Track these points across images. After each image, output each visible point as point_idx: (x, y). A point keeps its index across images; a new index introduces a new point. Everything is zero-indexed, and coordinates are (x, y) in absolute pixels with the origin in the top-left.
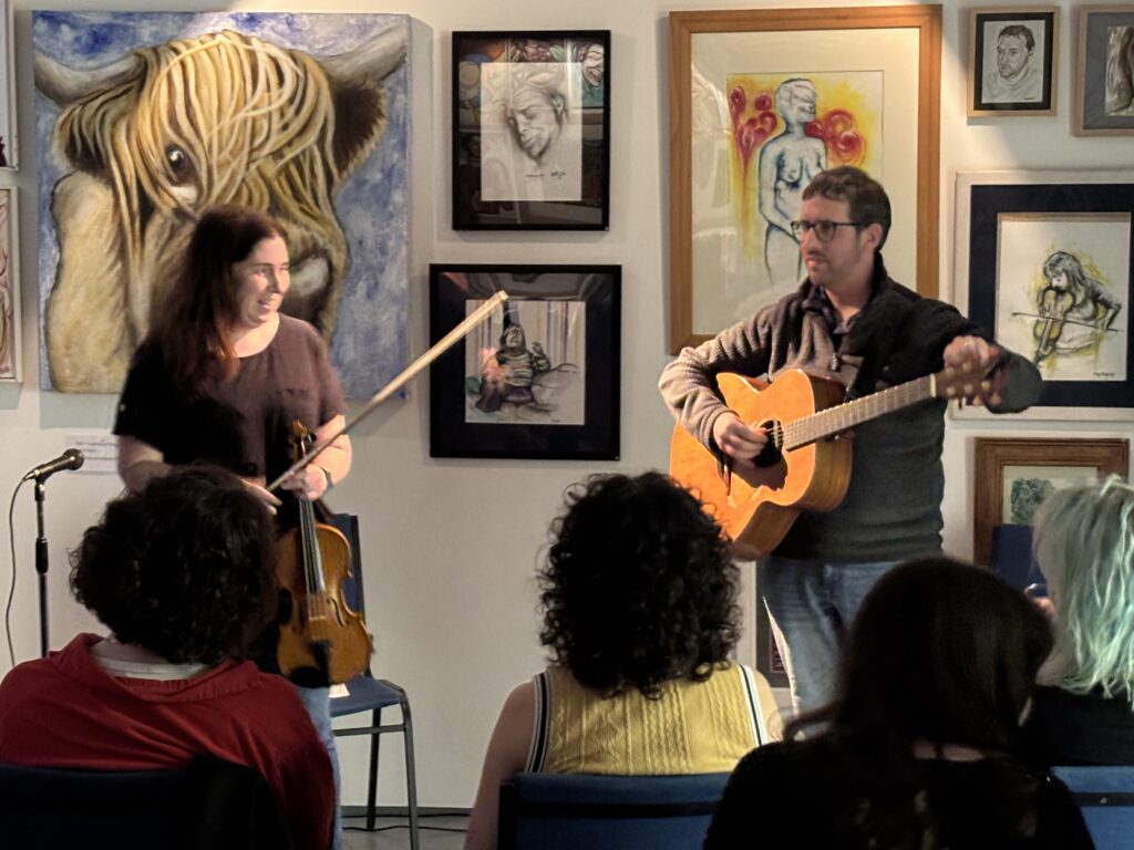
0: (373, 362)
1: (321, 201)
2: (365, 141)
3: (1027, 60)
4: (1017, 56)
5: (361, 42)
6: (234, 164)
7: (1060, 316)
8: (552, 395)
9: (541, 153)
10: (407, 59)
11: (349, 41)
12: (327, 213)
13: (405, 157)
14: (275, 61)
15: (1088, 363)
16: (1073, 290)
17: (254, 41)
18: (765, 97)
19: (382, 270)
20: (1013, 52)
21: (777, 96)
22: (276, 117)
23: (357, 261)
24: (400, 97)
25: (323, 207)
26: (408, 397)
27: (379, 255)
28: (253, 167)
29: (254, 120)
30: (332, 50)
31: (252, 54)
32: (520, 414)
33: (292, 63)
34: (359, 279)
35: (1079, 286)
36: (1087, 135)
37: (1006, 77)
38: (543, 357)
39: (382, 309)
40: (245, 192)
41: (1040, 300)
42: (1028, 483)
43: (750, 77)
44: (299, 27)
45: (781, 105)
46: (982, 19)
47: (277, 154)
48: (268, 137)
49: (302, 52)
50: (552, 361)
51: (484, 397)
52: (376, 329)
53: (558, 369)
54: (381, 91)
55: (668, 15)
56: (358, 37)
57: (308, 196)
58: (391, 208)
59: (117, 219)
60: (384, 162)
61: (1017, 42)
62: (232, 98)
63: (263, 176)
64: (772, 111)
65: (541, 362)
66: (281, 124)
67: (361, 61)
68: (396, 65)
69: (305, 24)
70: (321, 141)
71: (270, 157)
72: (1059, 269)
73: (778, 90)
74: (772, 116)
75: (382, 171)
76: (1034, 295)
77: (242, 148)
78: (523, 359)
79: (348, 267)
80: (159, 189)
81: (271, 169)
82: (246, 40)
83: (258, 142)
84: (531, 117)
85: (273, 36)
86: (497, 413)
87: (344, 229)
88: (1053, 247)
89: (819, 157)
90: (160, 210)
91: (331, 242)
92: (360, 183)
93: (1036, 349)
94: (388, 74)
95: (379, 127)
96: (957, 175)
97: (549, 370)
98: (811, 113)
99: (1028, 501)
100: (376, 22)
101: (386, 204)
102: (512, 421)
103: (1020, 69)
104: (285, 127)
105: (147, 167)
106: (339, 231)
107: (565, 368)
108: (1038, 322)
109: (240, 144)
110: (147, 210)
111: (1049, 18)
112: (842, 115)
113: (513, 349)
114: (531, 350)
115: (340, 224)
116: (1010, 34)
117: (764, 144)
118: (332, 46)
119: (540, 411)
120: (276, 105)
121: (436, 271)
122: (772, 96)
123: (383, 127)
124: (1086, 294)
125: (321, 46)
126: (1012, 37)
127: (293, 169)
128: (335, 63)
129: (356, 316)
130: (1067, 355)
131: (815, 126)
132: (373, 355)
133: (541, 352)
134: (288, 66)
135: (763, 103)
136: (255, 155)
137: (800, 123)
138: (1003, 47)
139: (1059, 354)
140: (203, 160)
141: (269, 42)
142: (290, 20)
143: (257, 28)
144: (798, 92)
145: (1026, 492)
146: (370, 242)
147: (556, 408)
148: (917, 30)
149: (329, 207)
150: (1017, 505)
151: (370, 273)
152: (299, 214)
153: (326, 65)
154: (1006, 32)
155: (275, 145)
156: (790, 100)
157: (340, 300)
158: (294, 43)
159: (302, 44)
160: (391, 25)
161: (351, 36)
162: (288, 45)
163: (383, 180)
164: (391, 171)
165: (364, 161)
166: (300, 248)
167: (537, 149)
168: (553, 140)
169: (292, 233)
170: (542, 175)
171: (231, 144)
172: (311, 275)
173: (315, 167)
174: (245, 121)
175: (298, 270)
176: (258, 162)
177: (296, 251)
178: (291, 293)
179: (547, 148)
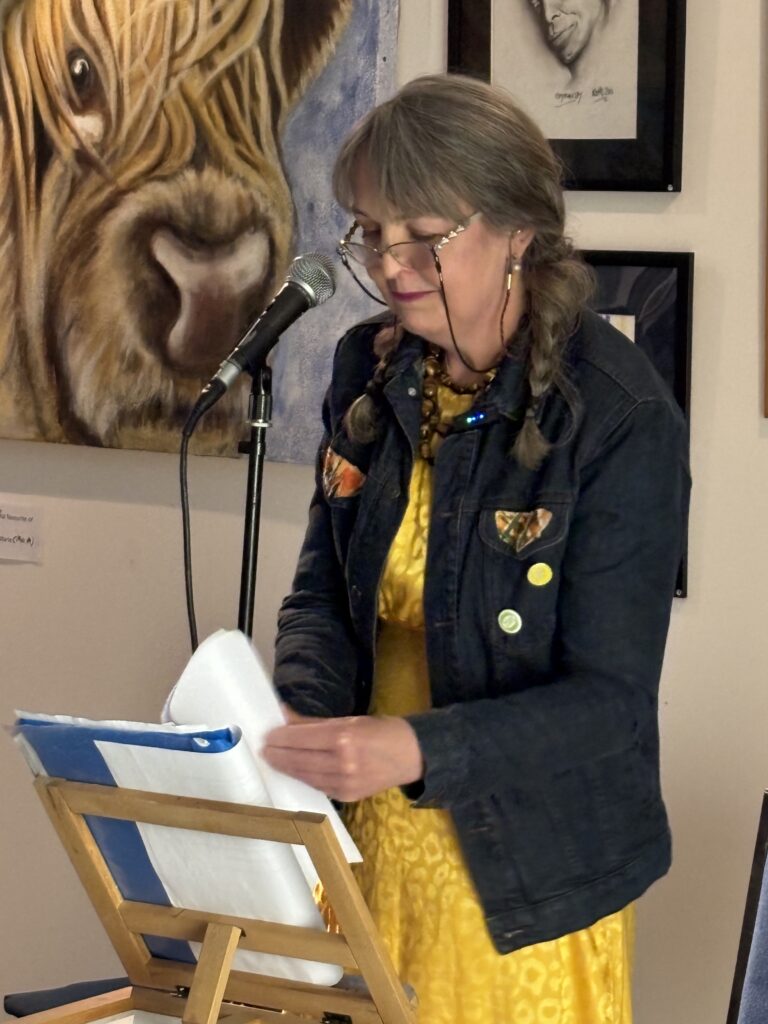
6: (150, 80)
9: (577, 56)
12: (272, 159)
22: (204, 2)
27: (335, 228)
28: (174, 84)
29: (177, 9)
40: (163, 121)
47: (205, 63)
48: (194, 34)
57: (246, 129)
59: (9, 166)
60: (345, 73)
63: (186, 98)
70: (264, 41)
75: (343, 87)
77: (161, 52)
80: (60, 119)
81: (197, 87)
83: (181, 42)
87: (291, 189)
90: (59, 153)
92: (315, 108)
104: (216, 18)
105: (45, 85)
110: (44, 151)
115: (286, 176)
127: (227, 86)
136: (177, 63)
140: (112, 74)
146: (323, 207)
152: (235, 161)
155: (203, 46)
163: (343, 103)
164: (354, 88)
165: (319, 71)
166: (235, 215)
167: (572, 49)
168: (596, 32)
169: (225, 190)
170: (578, 94)
171: (147, 46)
172: (246, 262)
173: (257, 83)
174: (165, 10)
175: (232, 251)
176: (182, 75)
177: (229, 220)
178: (221, 289)
179: (585, 46)
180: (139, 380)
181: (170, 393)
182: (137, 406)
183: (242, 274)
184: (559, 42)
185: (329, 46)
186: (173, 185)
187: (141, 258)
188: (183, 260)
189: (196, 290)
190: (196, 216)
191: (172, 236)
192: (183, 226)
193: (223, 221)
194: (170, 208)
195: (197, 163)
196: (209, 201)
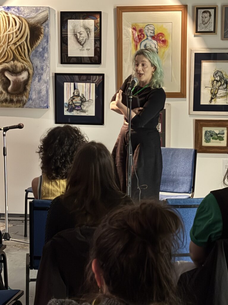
0: (40, 99)
1: (26, 56)
2: (38, 40)
3: (209, 20)
4: (207, 19)
5: (37, 14)
6: (4, 46)
7: (217, 88)
8: (87, 108)
9: (84, 44)
10: (49, 19)
11: (33, 14)
12: (28, 59)
13: (48, 45)
14: (14, 19)
15: (225, 100)
16: (221, 81)
17: (9, 14)
18: (142, 29)
19: (42, 74)
20: (206, 17)
21: (145, 29)
22: (14, 34)
23: (36, 72)
24: (47, 29)
25: (27, 58)
26: (49, 108)
27: (41, 70)
28: (9, 47)
29: (9, 35)
30: (29, 16)
31: (8, 17)
32: (78, 113)
33: (19, 20)
34: (36, 77)
35: (222, 80)
36: (225, 40)
37: (204, 24)
38: (84, 98)
39: (42, 85)
40: (7, 53)
41: (212, 83)
42: (209, 131)
43: (137, 24)
44: (20, 10)
45: (145, 31)
46: (198, 9)
47: (15, 44)
48: (12, 39)
49: (21, 17)
50: (86, 99)
51: (69, 108)
52: (41, 90)
53: (88, 101)
54: (42, 27)
55: (116, 7)
56: (36, 13)
57: (23, 55)
58: (44, 58)
60: (42, 46)
61: (207, 15)
62: (3, 29)
63: (11, 49)
64: (143, 33)
65: (84, 99)
66: (16, 36)
67: (37, 19)
68: (46, 20)
69: (22, 9)
70: (26, 40)
71: (13, 45)
72: (217, 75)
73: (145, 27)
74: (143, 34)
75: (42, 48)
76: (211, 82)
77: (6, 42)
78: (79, 98)
79: (33, 74)
81: (13, 48)
82: (7, 14)
83: (10, 41)
84: (81, 34)
85: (14, 12)
86: (72, 112)
87: (32, 64)
88: (216, 69)
89: (155, 46)
91: (29, 67)
92: (36, 51)
93: (211, 96)
94: (44, 23)
95: (41, 37)
96: (191, 50)
97: (85, 101)
98: (153, 33)
99: (209, 136)
100: (40, 9)
101: (43, 57)
102: (76, 115)
103: (208, 22)
104: (17, 37)
106: (31, 64)
107: (90, 101)
108: (212, 89)
109: (5, 41)
111: (215, 8)
112: (162, 34)
113: (76, 96)
114: (81, 96)
115: (31, 62)
116: (205, 13)
117: (141, 42)
118: (29, 15)
119: (83, 112)
120: (15, 31)
121: (56, 75)
122: (143, 29)
123: (42, 37)
124: (224, 82)
125: (26, 15)
126: (205, 14)
127: (19, 48)
128: (30, 20)
129: (35, 87)
130: (219, 98)
131: (154, 37)
132: (40, 97)
133: (83, 96)
134: (17, 20)
135: (141, 31)
136: (9, 44)
137: (150, 36)
138: (203, 16)
139: (217, 98)
141: (13, 14)
142: (18, 8)
143: (10, 10)
144: (150, 28)
145: (208, 134)
146: (39, 67)
147: (87, 111)
148: (181, 12)
149: (29, 58)
150: (206, 137)
151: (39, 75)
152: (20, 59)
153: (27, 20)
154: (204, 12)
155: (14, 41)
156: (148, 30)
157: (31, 82)
158: (19, 14)
159: (21, 14)
160: (44, 10)
161: (34, 12)
162: (18, 15)
163: (42, 51)
164: (44, 48)
165: (37, 45)
166: (21, 68)
167: (82, 43)
168: (87, 40)
169: (19, 65)
170: (84, 50)
171: (3, 41)
172: (24, 76)
173: (25, 47)
174: (7, 35)
175: (21, 74)
176: (10, 46)
177: (20, 69)
178: (19, 81)
179: (85, 42)
180: (2, 96)
181: (9, 98)
182: (2, 100)
183: (23, 78)
184: (80, 42)
185: (39, 41)
186: (9, 64)
187: (2, 76)
188: (11, 76)
189: (13, 80)
190: (13, 68)
191: (8, 72)
192: (10, 70)
193: (18, 69)
194: (8, 67)
195: (13, 60)
196: (16, 66)
